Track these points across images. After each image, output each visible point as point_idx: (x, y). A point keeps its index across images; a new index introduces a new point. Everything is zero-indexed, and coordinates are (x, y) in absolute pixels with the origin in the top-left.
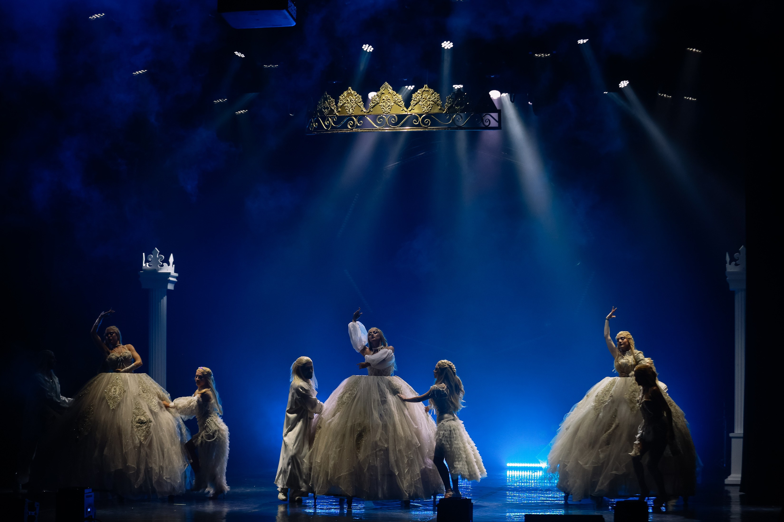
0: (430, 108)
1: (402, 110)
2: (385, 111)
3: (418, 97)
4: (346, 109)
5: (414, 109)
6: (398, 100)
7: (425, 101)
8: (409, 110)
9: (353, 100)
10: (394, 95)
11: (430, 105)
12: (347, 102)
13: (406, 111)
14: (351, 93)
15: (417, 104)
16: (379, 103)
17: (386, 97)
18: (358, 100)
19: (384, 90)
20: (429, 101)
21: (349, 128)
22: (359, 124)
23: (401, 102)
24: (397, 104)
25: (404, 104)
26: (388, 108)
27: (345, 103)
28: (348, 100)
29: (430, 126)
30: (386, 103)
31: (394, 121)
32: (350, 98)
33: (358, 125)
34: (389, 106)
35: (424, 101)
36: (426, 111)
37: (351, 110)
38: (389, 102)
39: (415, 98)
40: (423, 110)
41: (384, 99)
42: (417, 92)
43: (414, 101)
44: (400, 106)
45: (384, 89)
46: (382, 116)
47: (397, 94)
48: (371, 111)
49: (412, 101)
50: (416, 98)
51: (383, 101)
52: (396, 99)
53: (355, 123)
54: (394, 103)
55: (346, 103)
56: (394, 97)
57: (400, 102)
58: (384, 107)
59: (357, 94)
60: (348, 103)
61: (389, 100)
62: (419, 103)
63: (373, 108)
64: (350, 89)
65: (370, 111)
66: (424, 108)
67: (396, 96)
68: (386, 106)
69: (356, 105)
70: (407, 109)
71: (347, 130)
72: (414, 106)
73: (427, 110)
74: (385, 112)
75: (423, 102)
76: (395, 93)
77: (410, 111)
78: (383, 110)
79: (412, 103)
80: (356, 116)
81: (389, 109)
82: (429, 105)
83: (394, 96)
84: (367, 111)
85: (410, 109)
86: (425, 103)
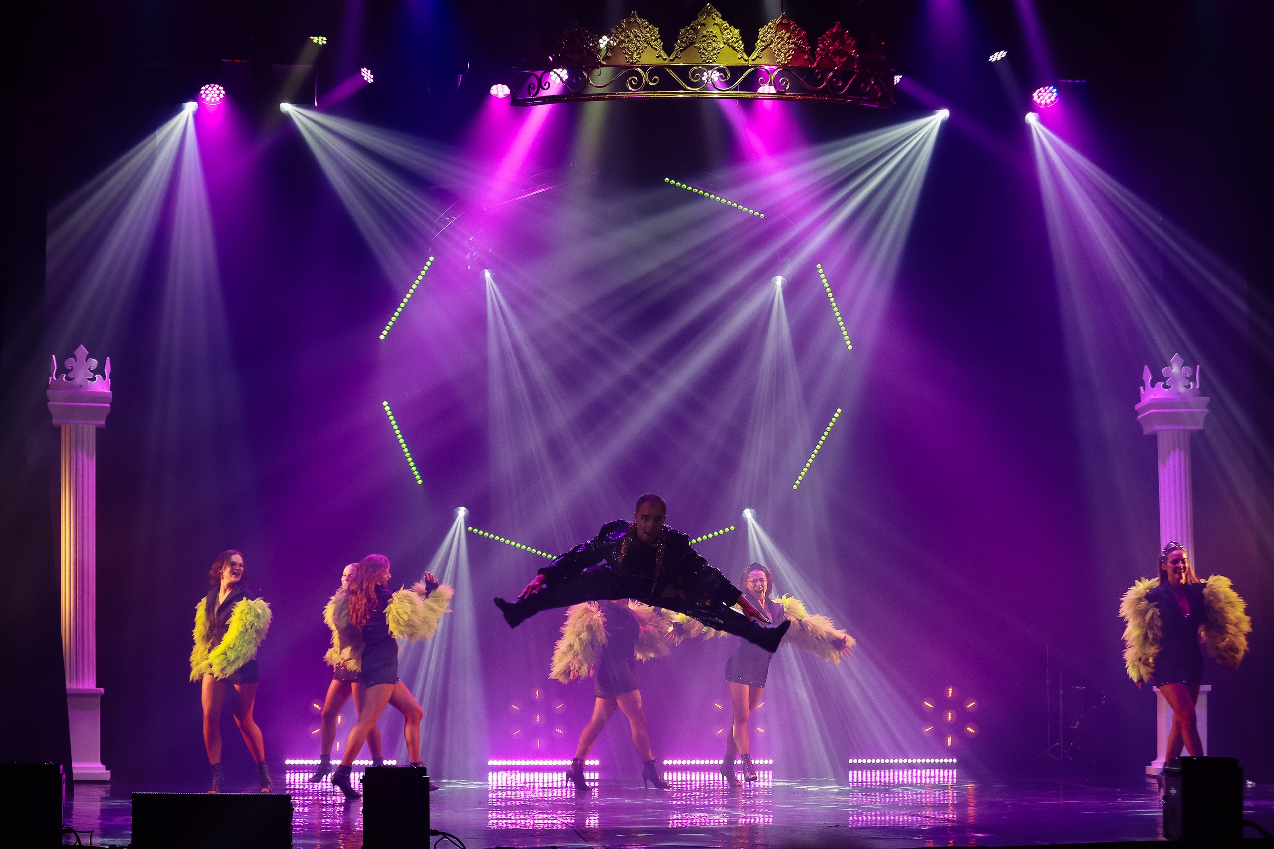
0: (790, 57)
1: (739, 58)
2: (707, 59)
3: (769, 35)
4: (625, 53)
5: (761, 58)
6: (732, 38)
7: (782, 43)
8: (753, 58)
9: (639, 37)
10: (725, 28)
11: (791, 51)
12: (626, 40)
13: (746, 61)
14: (636, 22)
15: (766, 47)
16: (694, 43)
17: (708, 32)
18: (651, 36)
19: (704, 19)
20: (789, 43)
21: (630, 90)
22: (652, 81)
23: (737, 42)
24: (729, 46)
25: (744, 47)
26: (712, 54)
27: (623, 41)
28: (628, 37)
29: (788, 90)
30: (708, 43)
31: (724, 79)
32: (635, 32)
33: (650, 83)
34: (715, 48)
35: (779, 43)
36: (783, 63)
37: (635, 56)
38: (715, 41)
39: (764, 37)
40: (778, 60)
41: (704, 36)
42: (767, 25)
43: (762, 41)
44: (736, 50)
45: (706, 17)
46: (700, 67)
47: (730, 26)
48: (678, 57)
49: (759, 41)
50: (767, 37)
51: (702, 40)
52: (728, 36)
53: (644, 81)
54: (725, 43)
55: (625, 42)
56: (725, 32)
57: (735, 43)
58: (704, 52)
59: (650, 25)
60: (628, 41)
61: (714, 38)
62: (771, 46)
63: (681, 51)
64: (634, 14)
65: (676, 57)
66: (779, 56)
67: (728, 31)
68: (708, 49)
69: (647, 45)
70: (749, 57)
71: (624, 94)
72: (762, 50)
73: (785, 60)
74: (707, 61)
75: (777, 45)
76: (727, 25)
77: (754, 60)
78: (703, 56)
79: (759, 44)
80: (645, 68)
81: (714, 54)
82: (789, 51)
83: (725, 30)
84: (669, 57)
85: (754, 55)
86: (781, 47)
